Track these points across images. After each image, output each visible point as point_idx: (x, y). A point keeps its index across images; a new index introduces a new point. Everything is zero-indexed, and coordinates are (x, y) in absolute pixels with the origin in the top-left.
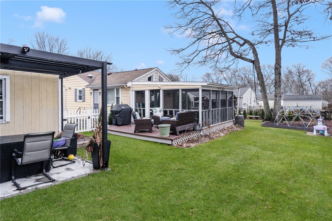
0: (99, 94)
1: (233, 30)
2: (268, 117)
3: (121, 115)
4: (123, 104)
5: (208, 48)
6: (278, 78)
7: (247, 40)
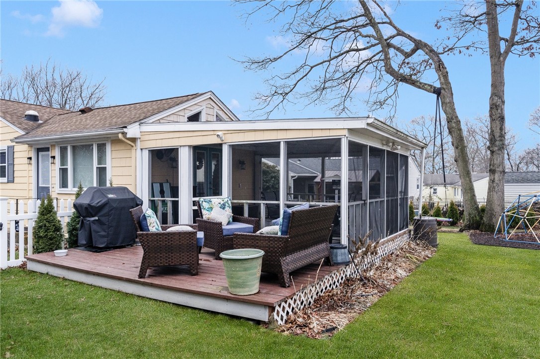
0: (51, 160)
1: (389, 18)
2: (473, 220)
3: (103, 219)
4: (114, 186)
5: (329, 61)
6: (498, 128)
7: (421, 41)
